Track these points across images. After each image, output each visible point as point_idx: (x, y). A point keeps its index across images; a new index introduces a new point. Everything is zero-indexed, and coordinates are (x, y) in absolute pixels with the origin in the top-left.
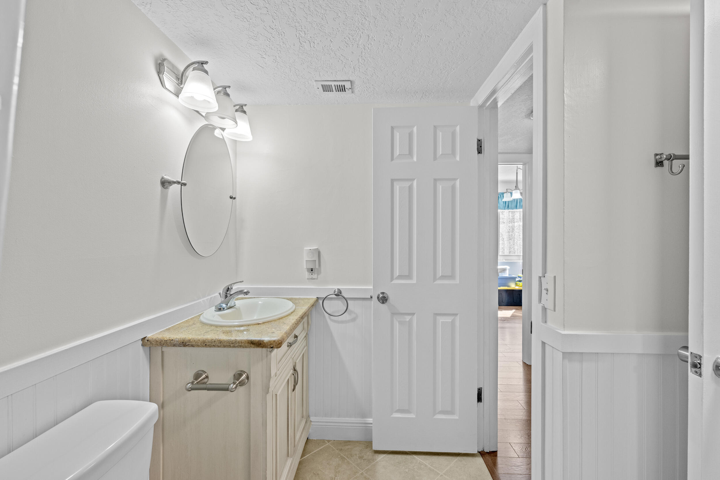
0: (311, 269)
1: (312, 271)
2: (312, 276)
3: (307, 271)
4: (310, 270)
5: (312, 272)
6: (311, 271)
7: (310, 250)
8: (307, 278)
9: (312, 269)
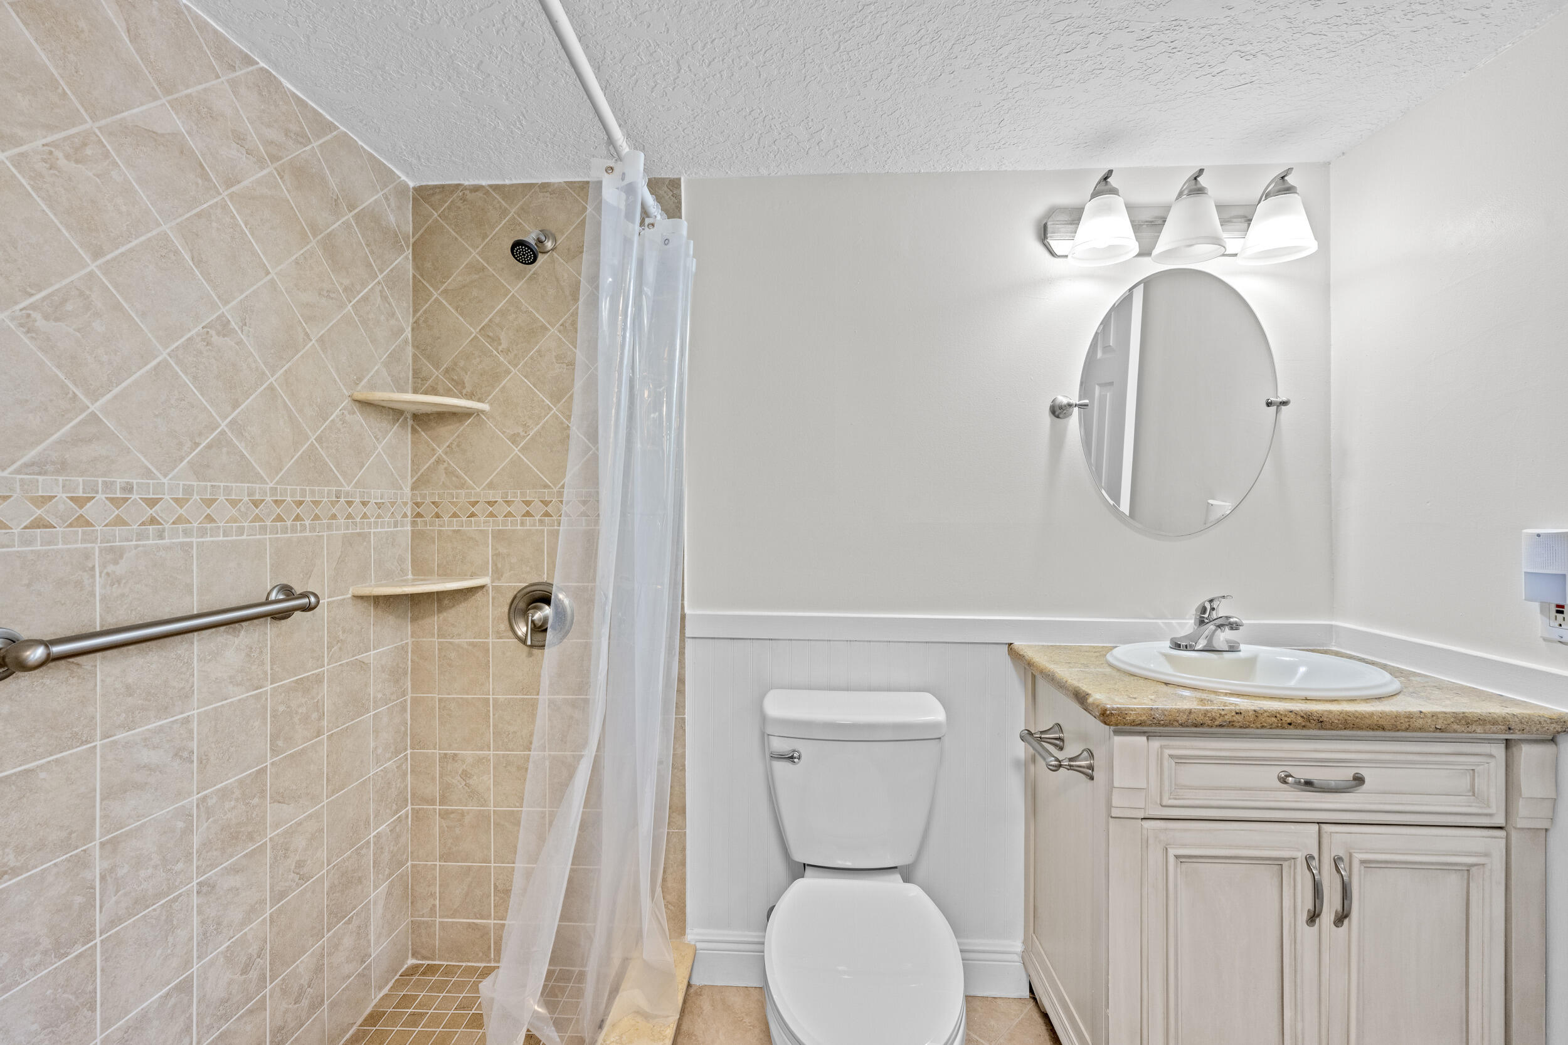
0: (1558, 606)
1: (1562, 612)
2: (1560, 631)
3: (1542, 612)
4: (1554, 609)
5: (1560, 616)
6: (1558, 615)
7: (1539, 535)
8: (1540, 635)
9: (1563, 607)
